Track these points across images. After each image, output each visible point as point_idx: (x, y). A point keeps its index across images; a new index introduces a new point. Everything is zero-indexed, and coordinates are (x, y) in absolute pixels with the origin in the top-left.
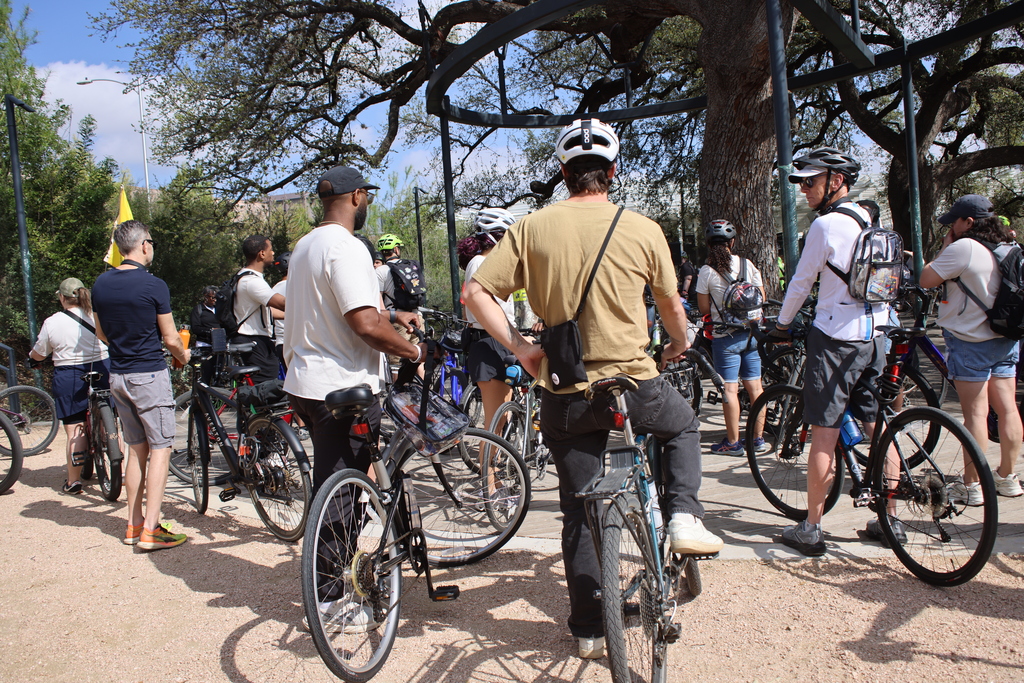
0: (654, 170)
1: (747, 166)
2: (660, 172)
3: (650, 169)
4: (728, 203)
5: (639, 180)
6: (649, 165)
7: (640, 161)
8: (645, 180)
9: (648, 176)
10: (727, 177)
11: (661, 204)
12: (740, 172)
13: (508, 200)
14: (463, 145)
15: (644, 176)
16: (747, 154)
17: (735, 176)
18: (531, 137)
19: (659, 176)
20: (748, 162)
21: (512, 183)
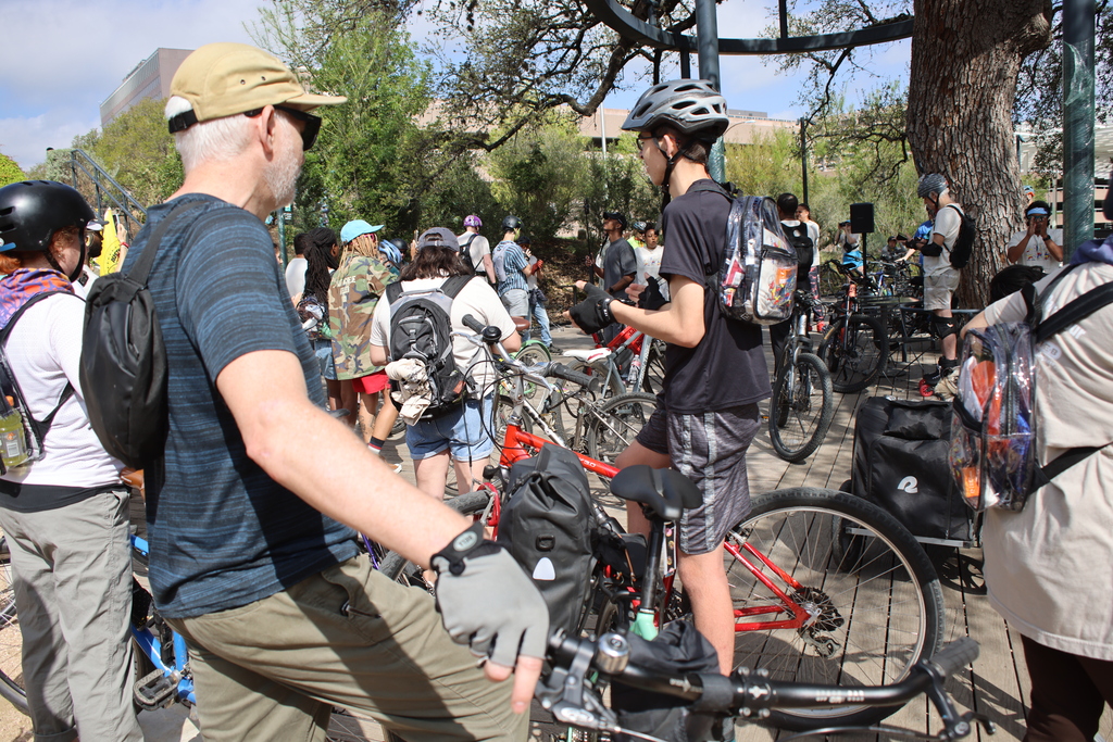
1: (953, 96)
4: (930, 147)
17: (936, 111)
20: (953, 89)
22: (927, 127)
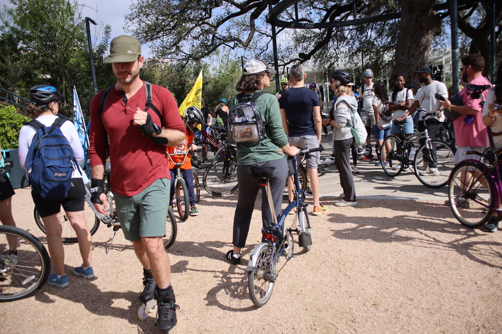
0: (352, 47)
1: (420, 48)
2: (354, 48)
3: (350, 46)
4: (410, 65)
5: (345, 51)
6: (349, 44)
7: (345, 43)
8: (348, 52)
9: (349, 50)
10: (410, 53)
11: (355, 63)
12: (416, 51)
13: (286, 62)
14: (267, 36)
15: (347, 50)
16: (419, 42)
18: (295, 32)
19: (354, 49)
20: (420, 46)
21: (288, 54)
22: (409, 57)
